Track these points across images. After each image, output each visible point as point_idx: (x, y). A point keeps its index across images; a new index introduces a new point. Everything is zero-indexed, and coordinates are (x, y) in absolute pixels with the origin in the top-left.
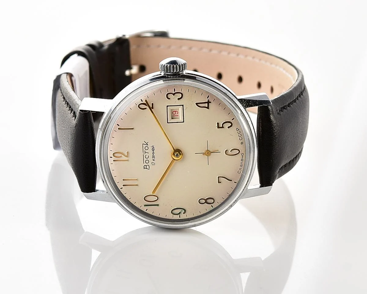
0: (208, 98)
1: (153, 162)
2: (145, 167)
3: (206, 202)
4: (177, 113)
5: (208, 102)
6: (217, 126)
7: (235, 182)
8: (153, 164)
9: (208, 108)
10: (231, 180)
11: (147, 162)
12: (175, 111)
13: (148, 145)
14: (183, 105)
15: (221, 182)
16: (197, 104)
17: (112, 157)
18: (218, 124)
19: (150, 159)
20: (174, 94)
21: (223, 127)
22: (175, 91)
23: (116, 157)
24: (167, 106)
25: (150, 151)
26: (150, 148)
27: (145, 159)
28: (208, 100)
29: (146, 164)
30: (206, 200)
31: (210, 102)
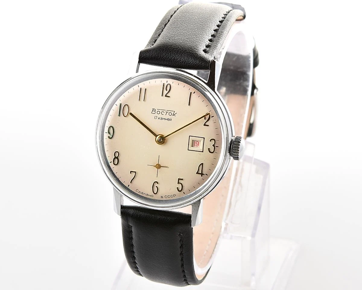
0: (206, 174)
1: (157, 118)
2: (154, 110)
3: (115, 158)
4: (197, 145)
5: (202, 174)
6: (180, 178)
7: (129, 185)
8: (156, 117)
9: (197, 173)
10: (131, 183)
11: (158, 113)
12: (198, 144)
13: (173, 115)
14: (203, 152)
15: (131, 173)
16: (202, 164)
17: (167, 82)
18: (182, 179)
19: (160, 116)
20: (214, 145)
21: (178, 183)
22: (216, 147)
23: (167, 86)
24: (204, 138)
25: (167, 116)
26: (169, 117)
27: (161, 111)
28: (204, 174)
29: (156, 111)
30: (117, 158)
31: (202, 176)
